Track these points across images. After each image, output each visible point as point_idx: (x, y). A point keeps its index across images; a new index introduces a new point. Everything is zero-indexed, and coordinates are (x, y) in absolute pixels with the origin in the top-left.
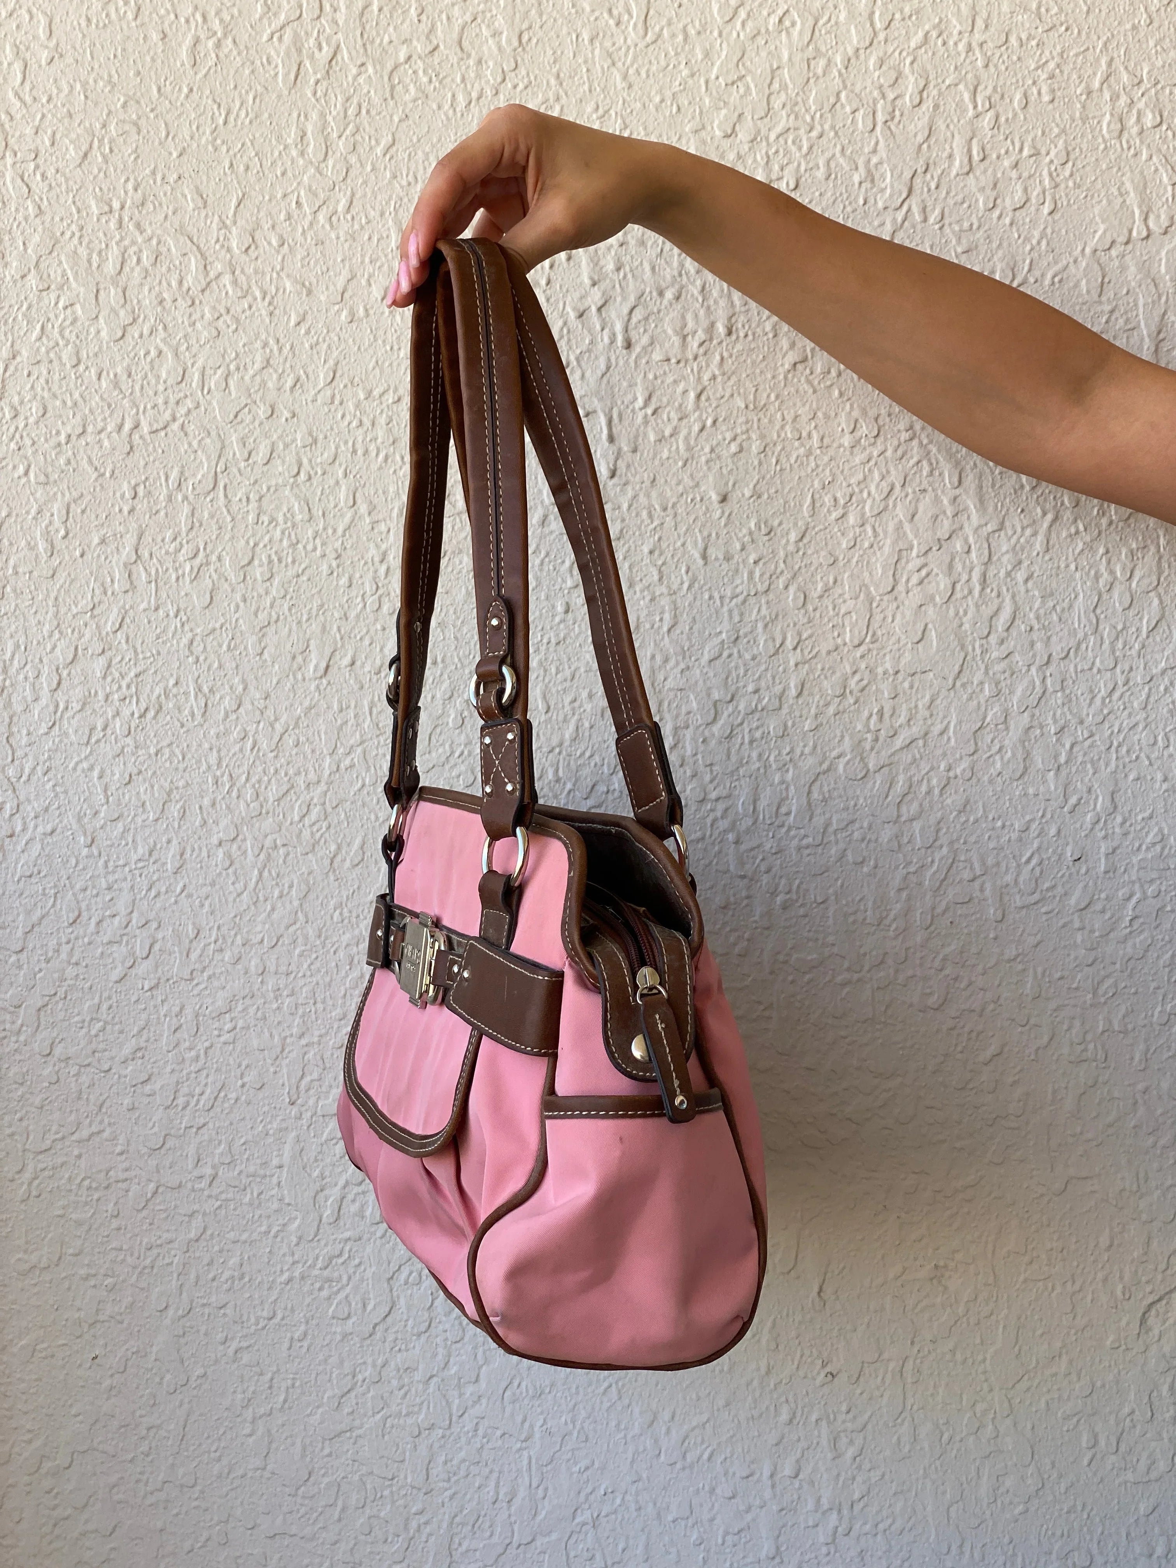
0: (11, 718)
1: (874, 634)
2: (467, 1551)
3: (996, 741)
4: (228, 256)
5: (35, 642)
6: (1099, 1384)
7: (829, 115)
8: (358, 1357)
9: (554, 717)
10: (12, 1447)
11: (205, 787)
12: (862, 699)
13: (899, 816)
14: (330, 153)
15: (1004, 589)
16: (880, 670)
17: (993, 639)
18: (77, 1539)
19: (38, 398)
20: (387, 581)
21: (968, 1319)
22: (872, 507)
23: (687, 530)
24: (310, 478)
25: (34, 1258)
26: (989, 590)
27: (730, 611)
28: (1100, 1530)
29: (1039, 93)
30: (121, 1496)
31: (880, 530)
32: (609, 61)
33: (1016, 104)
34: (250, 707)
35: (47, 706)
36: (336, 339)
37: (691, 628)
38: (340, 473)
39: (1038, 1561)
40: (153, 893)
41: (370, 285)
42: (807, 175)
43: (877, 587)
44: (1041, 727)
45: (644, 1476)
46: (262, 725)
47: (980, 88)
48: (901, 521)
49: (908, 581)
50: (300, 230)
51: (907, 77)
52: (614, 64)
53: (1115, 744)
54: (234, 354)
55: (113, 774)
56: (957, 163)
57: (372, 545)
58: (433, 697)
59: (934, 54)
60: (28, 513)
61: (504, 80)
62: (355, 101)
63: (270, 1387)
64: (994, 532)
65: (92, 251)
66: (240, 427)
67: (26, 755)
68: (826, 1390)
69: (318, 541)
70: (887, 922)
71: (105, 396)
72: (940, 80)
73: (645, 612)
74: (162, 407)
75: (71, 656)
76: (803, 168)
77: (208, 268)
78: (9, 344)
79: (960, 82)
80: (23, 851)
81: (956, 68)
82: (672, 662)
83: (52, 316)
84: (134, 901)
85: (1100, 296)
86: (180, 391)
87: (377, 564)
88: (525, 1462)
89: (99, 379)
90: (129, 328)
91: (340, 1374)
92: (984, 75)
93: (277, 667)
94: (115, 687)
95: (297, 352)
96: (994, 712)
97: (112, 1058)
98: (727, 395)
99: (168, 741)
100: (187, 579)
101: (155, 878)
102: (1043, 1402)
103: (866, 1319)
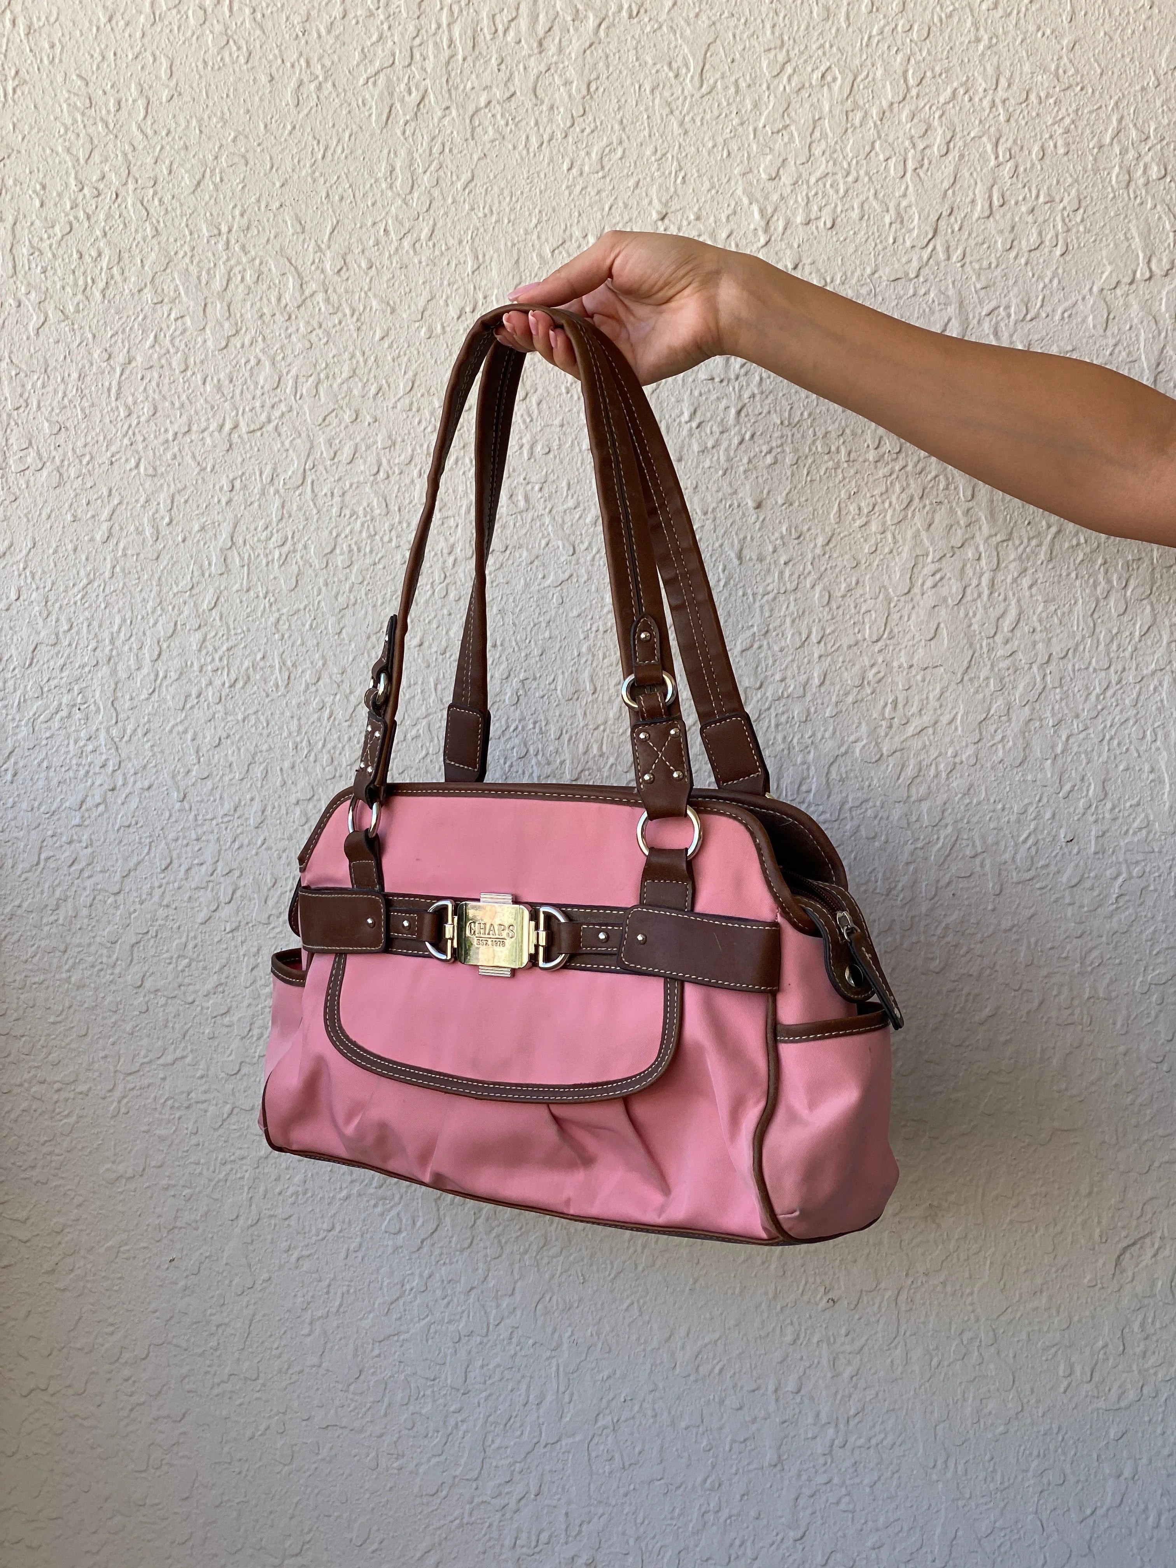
0: (116, 684)
1: (891, 631)
2: (499, 1448)
3: (999, 731)
4: (322, 276)
5: (139, 617)
6: (1076, 1319)
7: (864, 162)
8: (407, 1268)
9: (600, 698)
10: (96, 1337)
11: (285, 751)
12: (878, 690)
13: (908, 797)
14: (416, 186)
15: (1011, 593)
16: (895, 664)
17: (999, 638)
18: (151, 1423)
19: (150, 399)
20: (453, 571)
21: (958, 1255)
22: (892, 516)
24: (388, 477)
25: (121, 1168)
26: (996, 594)
27: (762, 607)
28: (1073, 1453)
29: (1055, 147)
30: (191, 1386)
31: (899, 537)
32: (668, 110)
33: (1034, 156)
34: (328, 680)
35: (148, 674)
36: (415, 353)
38: (415, 473)
39: (1016, 1477)
40: (237, 845)
41: (447, 305)
42: (843, 215)
43: (895, 588)
44: (1041, 720)
45: (661, 1385)
46: (338, 697)
47: (1002, 140)
48: (918, 530)
49: (923, 584)
50: (387, 255)
51: (936, 130)
52: (672, 112)
53: (1108, 737)
54: (324, 365)
55: (204, 737)
56: (979, 208)
57: (442, 538)
59: (960, 109)
60: (137, 501)
61: (573, 125)
62: (440, 140)
63: (328, 1293)
64: (1003, 541)
65: (201, 269)
66: (328, 429)
67: (128, 718)
68: (827, 1314)
69: (393, 533)
70: (894, 892)
71: (209, 399)
72: (965, 133)
74: (258, 410)
75: (171, 631)
76: (839, 209)
77: (304, 286)
78: (125, 350)
79: (984, 134)
80: (123, 804)
81: (981, 121)
83: (164, 326)
84: (219, 851)
85: (1105, 331)
86: (276, 396)
87: (445, 555)
88: (554, 1369)
89: (204, 383)
90: (232, 339)
91: (389, 1283)
92: (1005, 129)
93: (353, 645)
94: (209, 659)
95: (380, 363)
96: (998, 705)
97: (196, 992)
98: (765, 412)
99: (254, 709)
100: (276, 564)
101: (238, 832)
102: (1024, 1333)
103: (866, 1251)
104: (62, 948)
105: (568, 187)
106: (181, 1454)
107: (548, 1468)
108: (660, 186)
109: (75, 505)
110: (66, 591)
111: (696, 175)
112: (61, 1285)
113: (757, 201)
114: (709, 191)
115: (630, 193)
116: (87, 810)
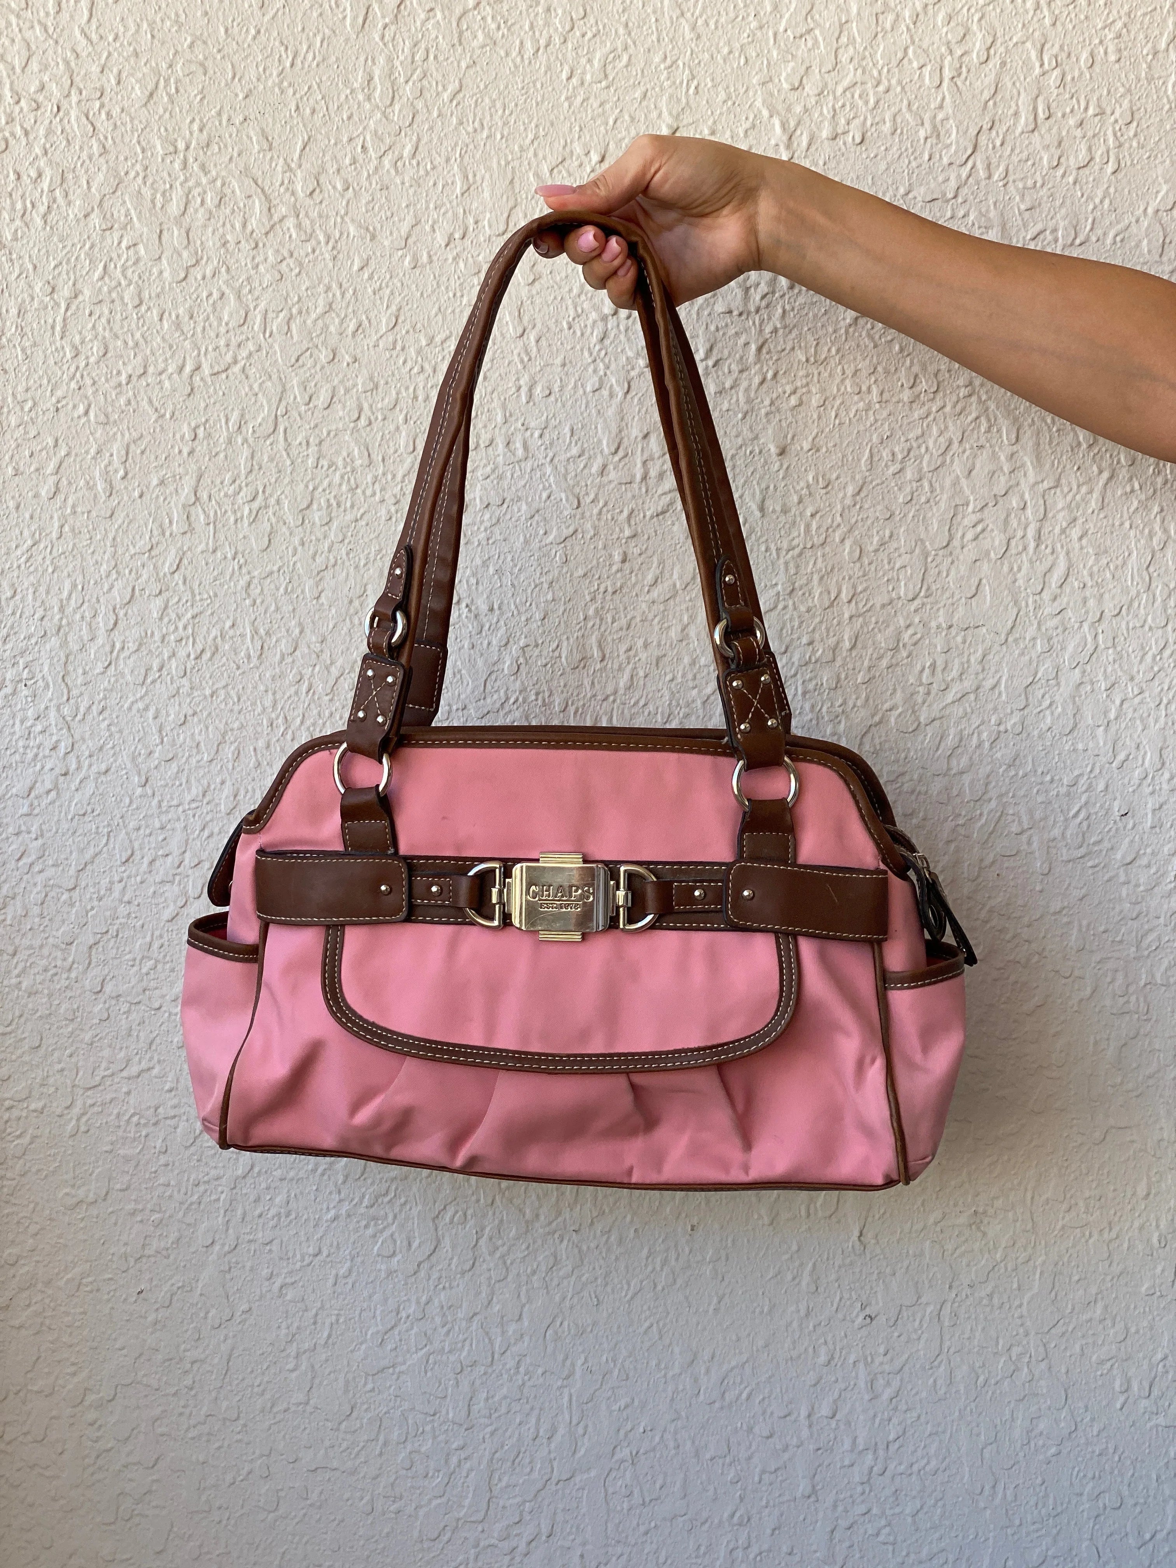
0: (67, 657)
1: (928, 589)
2: (507, 1487)
3: (1047, 696)
4: (293, 199)
5: (92, 582)
6: (1133, 1330)
7: (896, 70)
8: (403, 1294)
9: (609, 666)
10: (57, 1378)
11: (259, 729)
12: (914, 653)
13: (949, 769)
14: (397, 97)
15: (1059, 545)
16: (933, 624)
17: (1046, 595)
18: (120, 1471)
21: (1006, 1265)
22: (929, 463)
23: (745, 482)
24: (370, 424)
25: (81, 1193)
26: (1043, 547)
27: (786, 564)
28: (1130, 1474)
29: (1106, 53)
30: (163, 1429)
31: (937, 485)
32: (678, 12)
33: (1082, 64)
34: (306, 651)
35: (103, 645)
36: (399, 285)
38: (401, 418)
39: (1069, 1502)
40: (206, 833)
41: (434, 231)
42: (873, 129)
43: (932, 542)
44: (1092, 683)
45: (683, 1414)
46: (317, 668)
47: (1046, 47)
48: (958, 477)
49: (963, 535)
50: (366, 174)
51: (975, 34)
52: (683, 14)
53: (1165, 701)
54: (296, 299)
55: (168, 715)
56: (1022, 121)
59: (1002, 11)
60: (87, 452)
61: (572, 29)
62: (423, 46)
63: (315, 1323)
64: (1050, 489)
65: (156, 191)
66: (302, 370)
67: (81, 694)
68: (864, 1332)
69: (377, 486)
71: (167, 337)
72: (1007, 38)
74: (223, 350)
75: (128, 597)
76: (869, 123)
77: (273, 210)
78: (71, 283)
79: (1028, 39)
80: (77, 790)
81: (1024, 25)
83: (114, 256)
84: (187, 841)
85: (1161, 256)
86: (242, 333)
88: (566, 1399)
89: (161, 320)
90: (192, 270)
91: (383, 1311)
92: (1051, 34)
93: (333, 611)
94: (172, 628)
95: (360, 297)
96: (1045, 668)
97: (163, 996)
98: (788, 348)
99: (223, 683)
100: (246, 522)
101: (208, 819)
102: (1077, 1348)
103: (906, 1264)
104: (11, 950)
105: (567, 99)
106: (154, 1504)
107: (561, 1506)
108: (671, 97)
109: (17, 457)
110: (8, 554)
111: (710, 84)
112: (17, 1323)
113: (778, 113)
114: (725, 102)
115: (636, 105)
116: (37, 797)
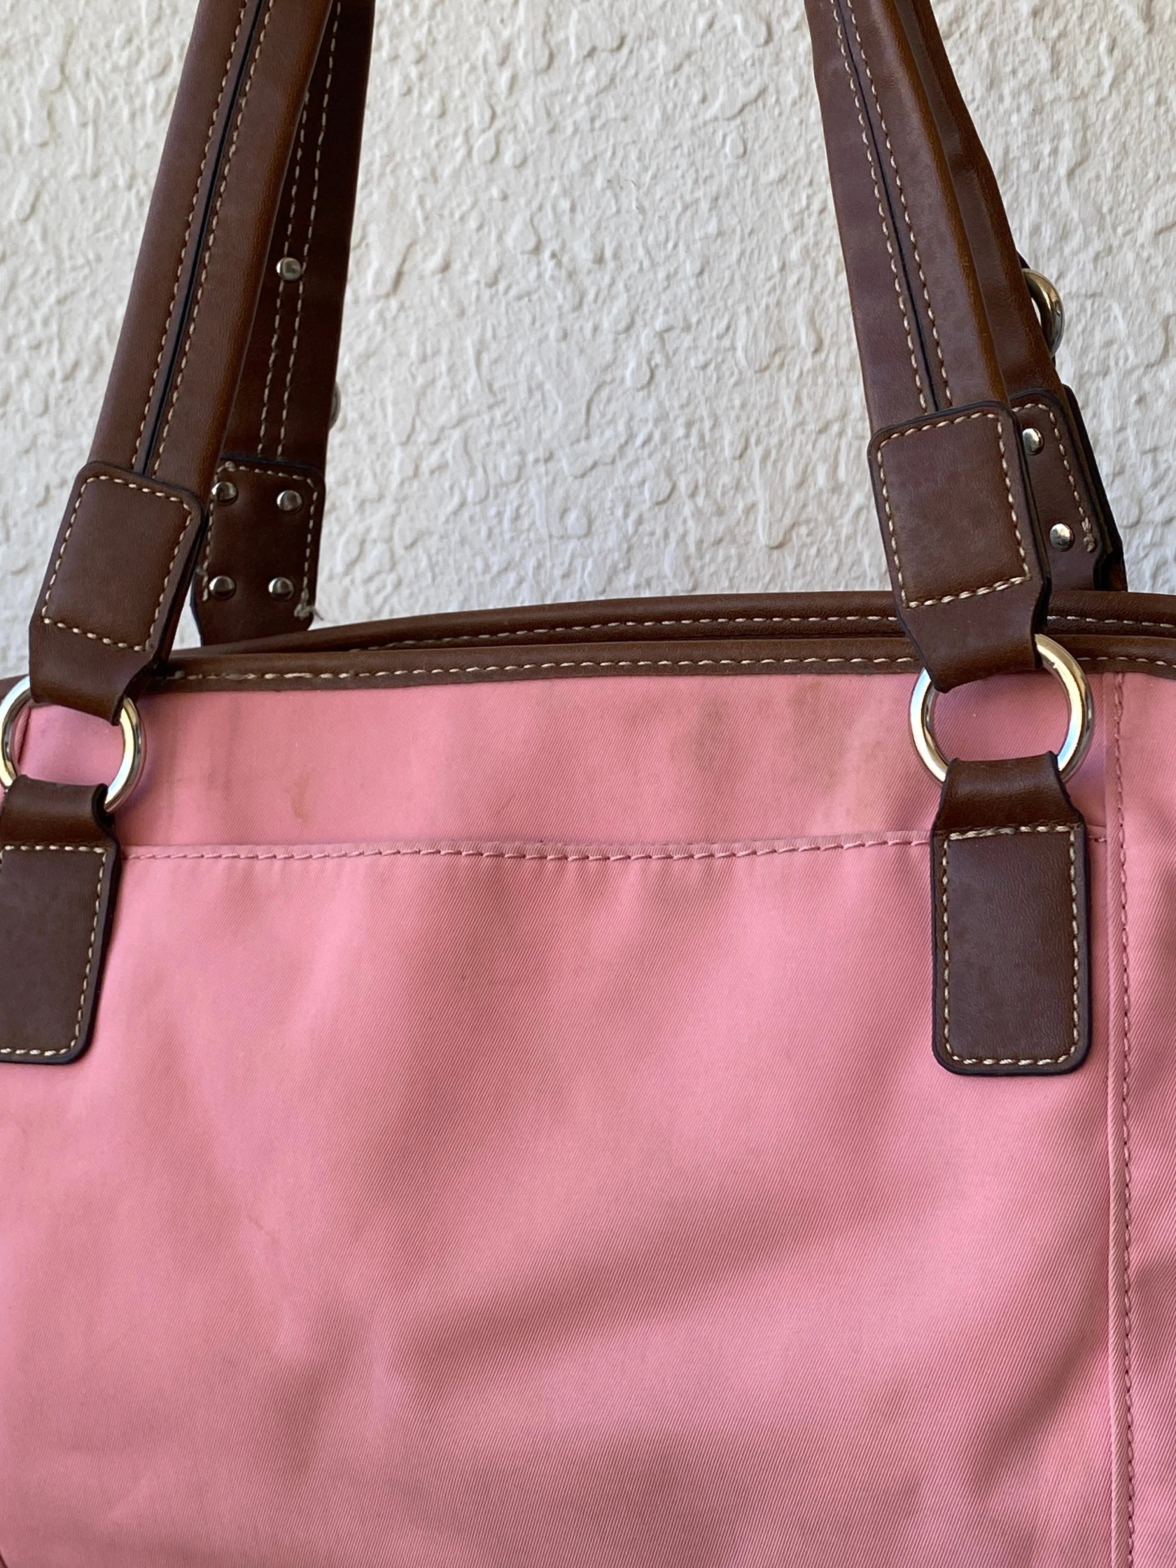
37: (1117, 167)
58: (596, 329)
73: (1021, 137)
82: (1076, 240)
